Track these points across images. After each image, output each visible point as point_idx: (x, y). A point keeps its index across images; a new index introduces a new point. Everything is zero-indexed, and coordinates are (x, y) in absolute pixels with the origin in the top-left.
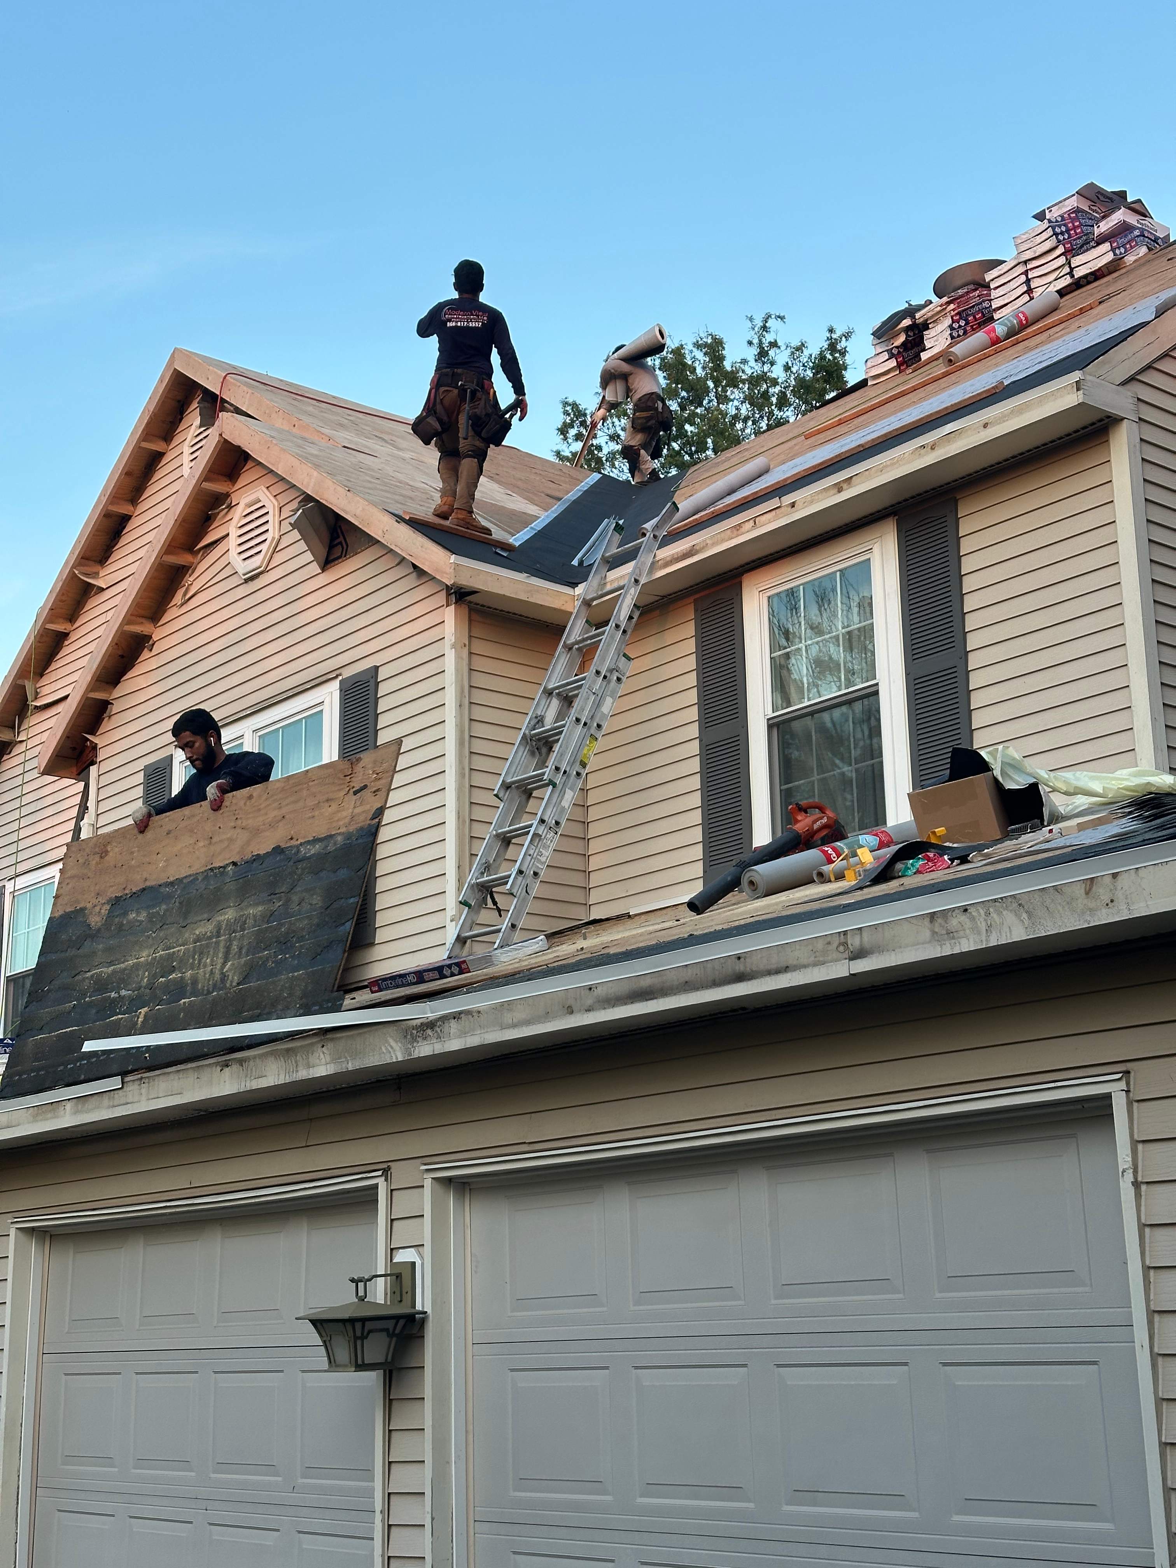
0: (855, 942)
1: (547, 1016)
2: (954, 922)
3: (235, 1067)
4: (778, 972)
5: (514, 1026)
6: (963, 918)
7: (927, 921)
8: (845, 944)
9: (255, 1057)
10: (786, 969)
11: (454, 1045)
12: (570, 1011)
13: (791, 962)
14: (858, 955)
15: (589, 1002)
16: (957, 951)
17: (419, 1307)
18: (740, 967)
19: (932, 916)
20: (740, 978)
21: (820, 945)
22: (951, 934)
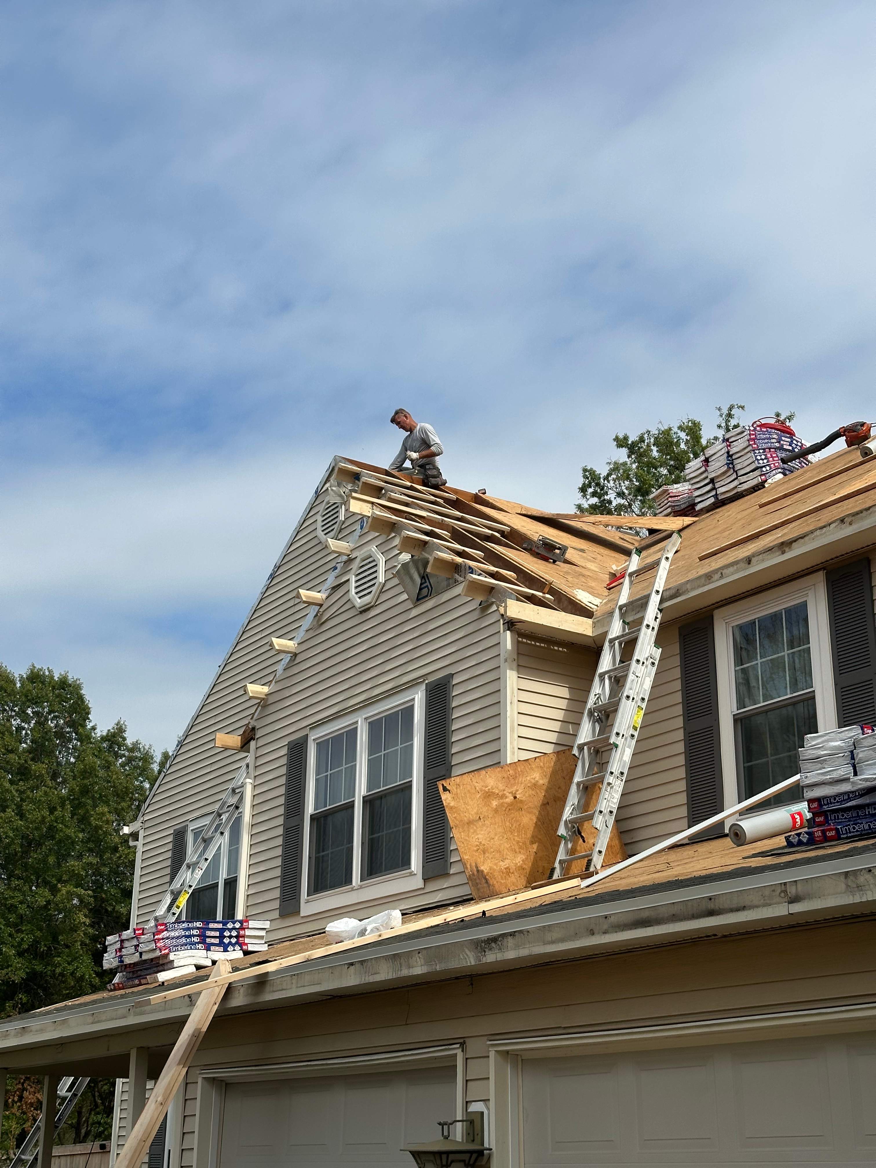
0: (792, 891)
1: (576, 936)
2: (861, 879)
4: (738, 910)
5: (553, 942)
6: (868, 876)
7: (842, 878)
8: (785, 891)
10: (744, 908)
11: (511, 955)
12: (592, 933)
13: (747, 903)
14: (794, 900)
15: (605, 927)
16: (864, 899)
17: (486, 1145)
18: (711, 906)
19: (846, 874)
20: (711, 913)
21: (767, 892)
22: (859, 888)
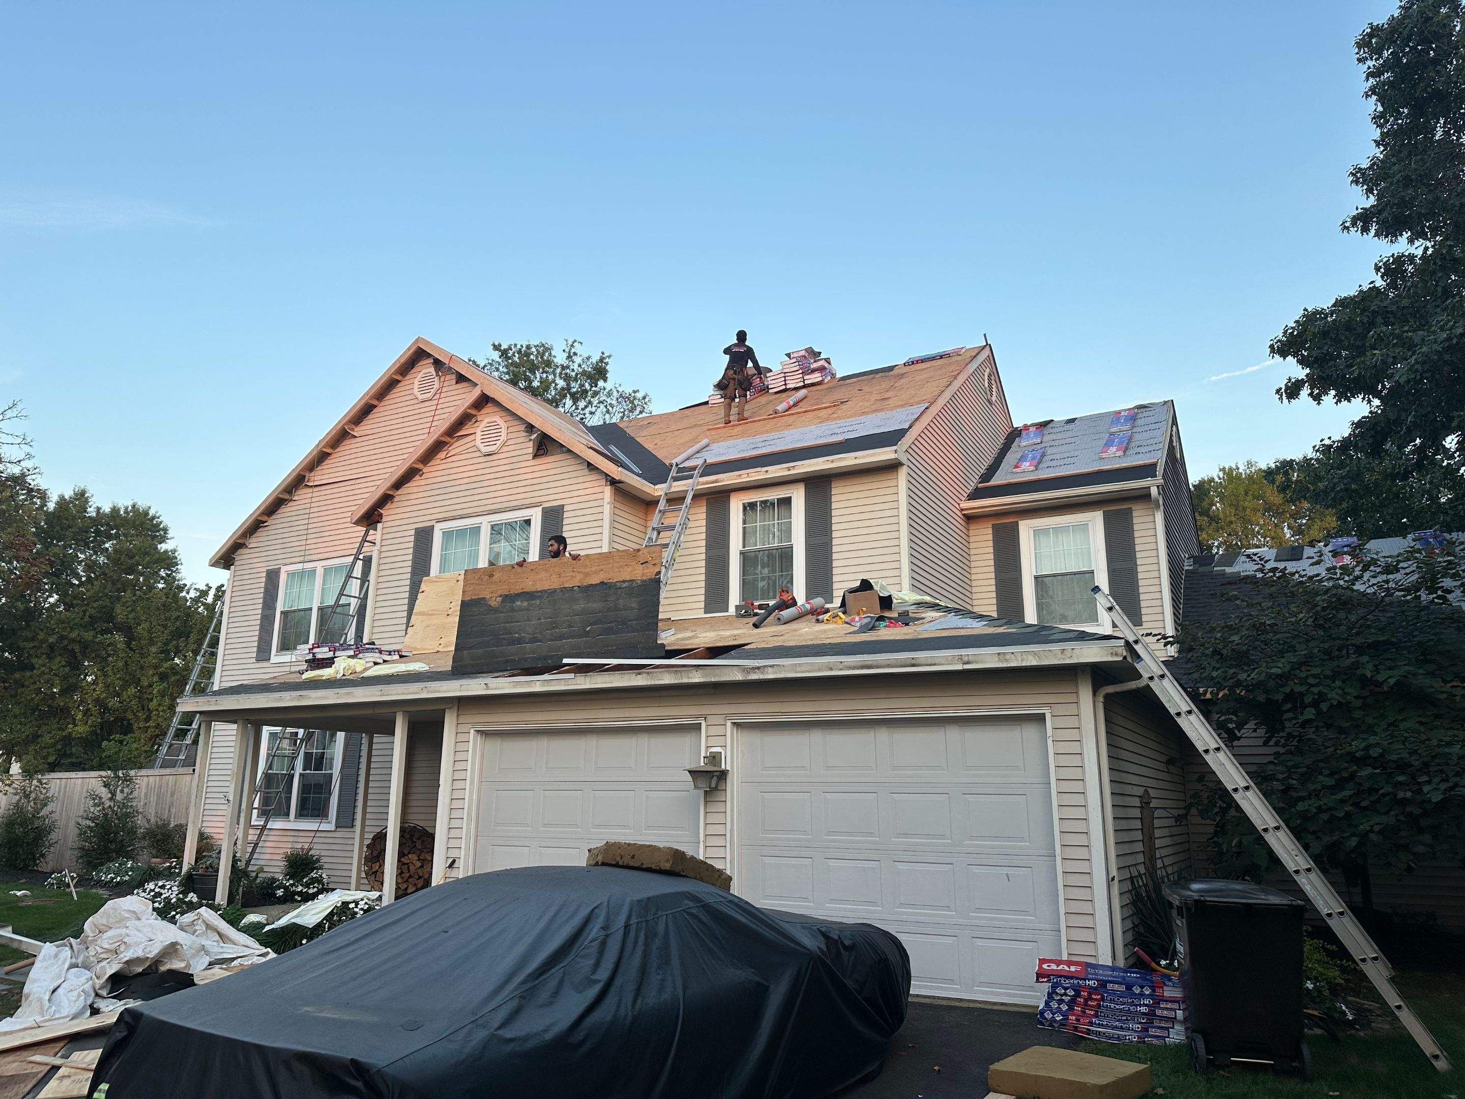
0: (966, 659)
1: (819, 670)
2: (1008, 657)
3: (644, 675)
4: (931, 665)
5: (802, 672)
6: (1012, 656)
7: (997, 655)
8: (961, 659)
9: (657, 672)
10: (935, 664)
11: (771, 676)
12: (831, 669)
13: (937, 663)
14: (968, 663)
16: (1009, 665)
17: (723, 767)
18: (914, 662)
19: (999, 654)
20: (913, 665)
21: (950, 658)
22: (1006, 660)
